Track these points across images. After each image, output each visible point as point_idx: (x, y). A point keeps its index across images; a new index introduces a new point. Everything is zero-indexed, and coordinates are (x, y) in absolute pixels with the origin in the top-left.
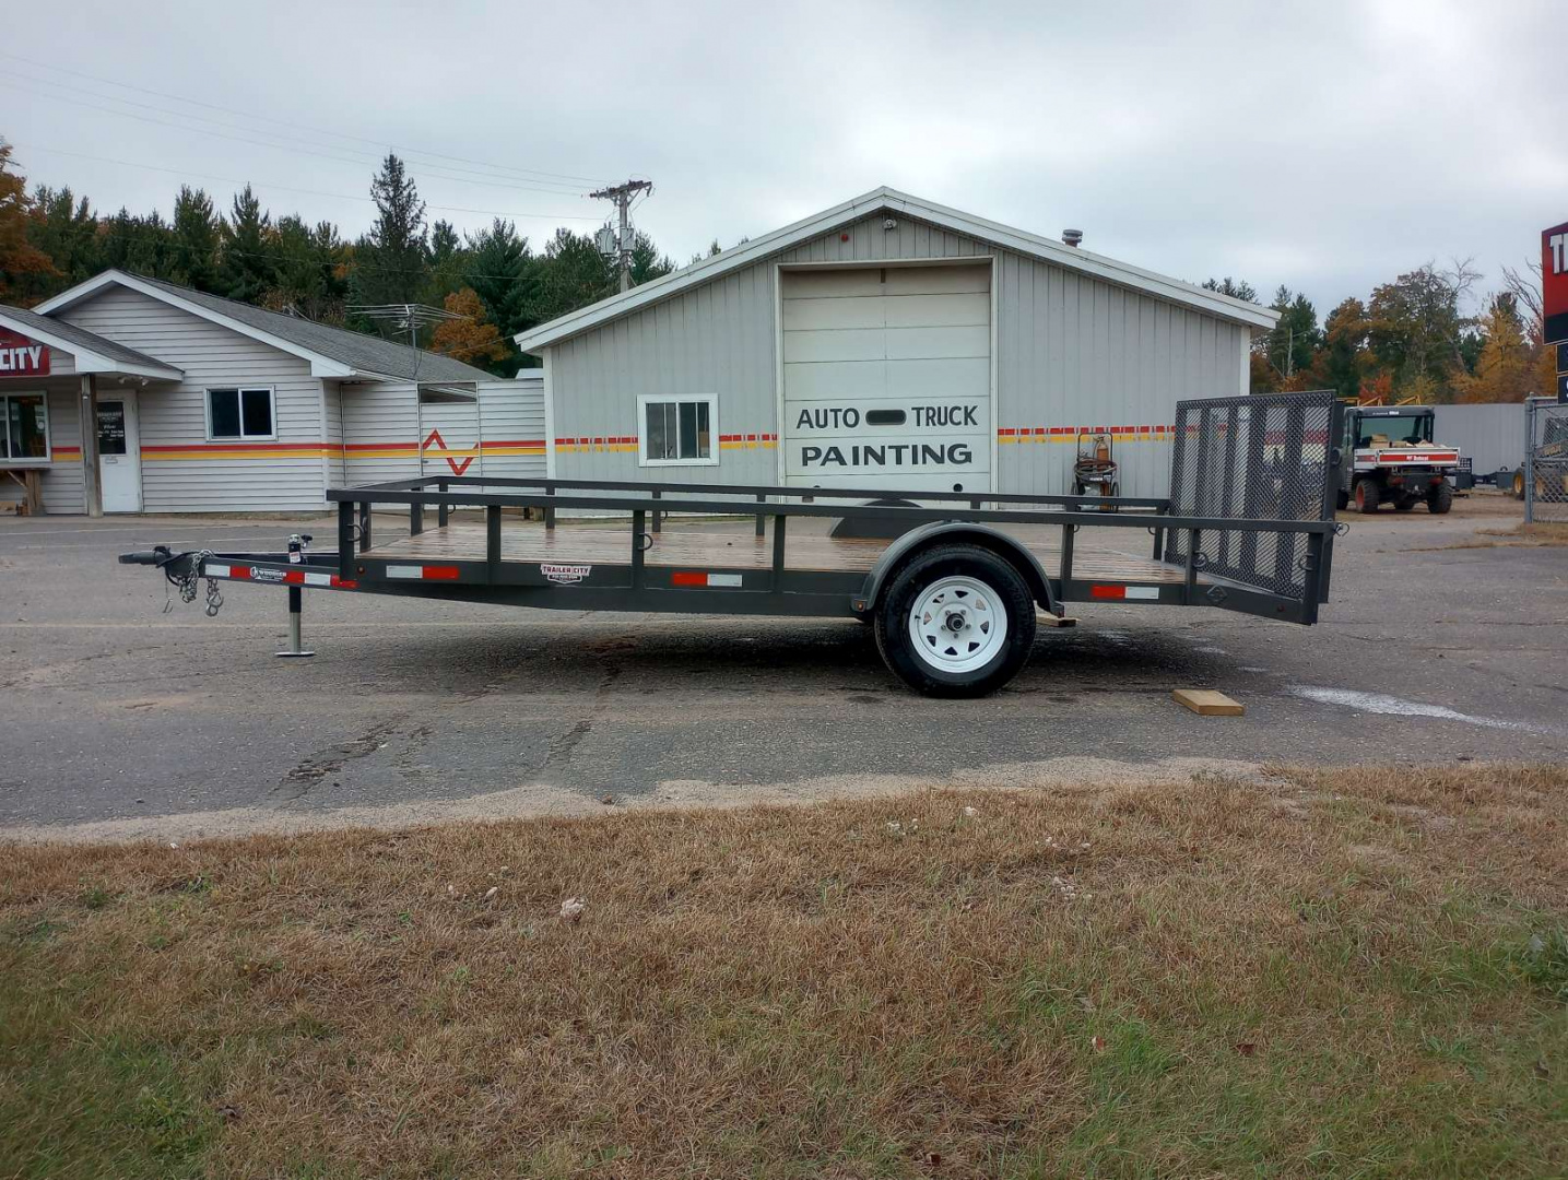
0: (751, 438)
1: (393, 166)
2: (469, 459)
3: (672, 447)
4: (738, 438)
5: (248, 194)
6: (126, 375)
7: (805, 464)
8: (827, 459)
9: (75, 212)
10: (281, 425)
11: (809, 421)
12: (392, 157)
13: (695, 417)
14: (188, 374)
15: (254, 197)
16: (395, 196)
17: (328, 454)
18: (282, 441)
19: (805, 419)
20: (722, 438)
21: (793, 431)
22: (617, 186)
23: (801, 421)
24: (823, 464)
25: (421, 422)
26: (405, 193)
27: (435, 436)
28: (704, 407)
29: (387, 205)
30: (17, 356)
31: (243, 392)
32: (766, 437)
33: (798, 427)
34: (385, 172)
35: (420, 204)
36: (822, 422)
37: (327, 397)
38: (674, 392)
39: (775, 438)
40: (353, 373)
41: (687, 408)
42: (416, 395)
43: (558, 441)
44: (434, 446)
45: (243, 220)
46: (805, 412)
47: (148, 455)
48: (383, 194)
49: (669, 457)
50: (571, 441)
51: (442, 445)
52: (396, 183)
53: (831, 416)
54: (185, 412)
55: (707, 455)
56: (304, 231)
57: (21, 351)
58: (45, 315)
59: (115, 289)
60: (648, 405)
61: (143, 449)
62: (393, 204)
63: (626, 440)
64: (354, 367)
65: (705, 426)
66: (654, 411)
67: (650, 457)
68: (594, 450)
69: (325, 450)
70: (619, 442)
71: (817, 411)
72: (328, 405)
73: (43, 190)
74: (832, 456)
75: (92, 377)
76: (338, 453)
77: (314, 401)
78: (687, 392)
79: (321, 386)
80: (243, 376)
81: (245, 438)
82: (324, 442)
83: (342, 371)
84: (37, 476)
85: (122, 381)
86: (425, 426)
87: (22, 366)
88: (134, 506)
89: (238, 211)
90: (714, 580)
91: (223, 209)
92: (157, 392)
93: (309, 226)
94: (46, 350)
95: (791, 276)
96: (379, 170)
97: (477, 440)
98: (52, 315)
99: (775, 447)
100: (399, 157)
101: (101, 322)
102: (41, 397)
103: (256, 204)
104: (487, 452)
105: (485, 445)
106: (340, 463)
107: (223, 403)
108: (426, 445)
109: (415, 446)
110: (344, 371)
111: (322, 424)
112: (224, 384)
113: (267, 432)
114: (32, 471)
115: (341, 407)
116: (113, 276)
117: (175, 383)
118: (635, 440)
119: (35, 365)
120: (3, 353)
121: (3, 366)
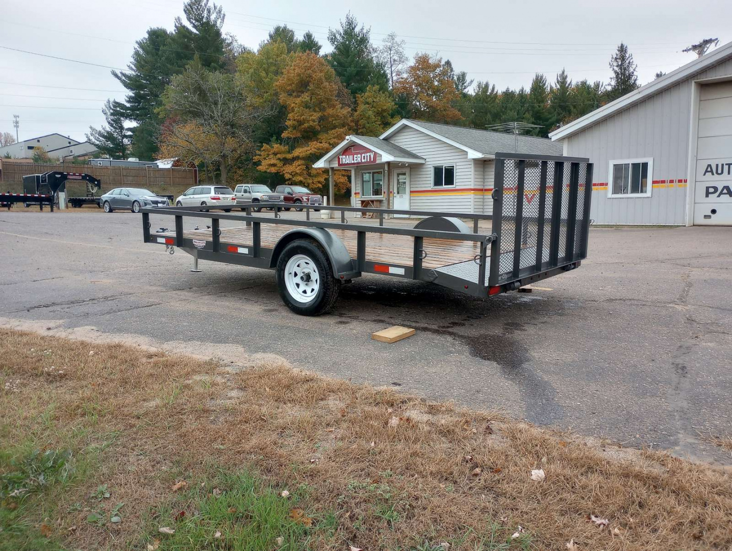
0: (672, 181)
1: (622, 49)
2: (534, 195)
3: (626, 187)
4: (663, 182)
5: (563, 72)
6: (401, 162)
7: (707, 196)
8: (721, 193)
10: (457, 181)
11: (712, 171)
12: (622, 44)
13: (640, 170)
14: (427, 160)
15: (565, 74)
16: (622, 64)
17: (473, 193)
18: (458, 188)
19: (709, 170)
20: (654, 182)
21: (700, 177)
22: (697, 43)
23: (706, 171)
24: (719, 196)
26: (627, 62)
28: (645, 165)
29: (616, 69)
30: (367, 156)
31: (445, 167)
32: (680, 181)
33: (705, 174)
34: (618, 52)
35: (634, 66)
36: (720, 171)
37: (475, 167)
38: (629, 158)
39: (685, 181)
40: (483, 156)
41: (636, 166)
45: (561, 86)
46: (710, 166)
47: (412, 194)
48: (615, 64)
49: (625, 193)
52: (623, 58)
53: (726, 168)
54: (425, 176)
55: (646, 192)
56: (589, 87)
57: (368, 154)
58: (383, 139)
59: (405, 127)
60: (614, 165)
61: (411, 192)
62: (621, 69)
63: (602, 184)
64: (483, 153)
65: (645, 175)
66: (617, 168)
67: (613, 193)
69: (472, 191)
70: (598, 185)
71: (717, 166)
72: (475, 171)
74: (725, 191)
75: (389, 163)
76: (477, 192)
77: (470, 170)
78: (637, 157)
79: (472, 163)
80: (445, 161)
81: (445, 187)
82: (472, 188)
84: (378, 203)
85: (400, 165)
87: (368, 160)
89: (558, 82)
91: (551, 82)
92: (416, 168)
93: (590, 84)
94: (375, 153)
95: (704, 87)
96: (615, 52)
98: (385, 139)
99: (685, 186)
100: (625, 44)
102: (382, 172)
103: (566, 76)
106: (482, 197)
107: (438, 171)
110: (479, 155)
111: (472, 180)
112: (438, 163)
113: (453, 184)
114: (377, 201)
115: (484, 172)
116: (404, 122)
117: (423, 164)
118: (607, 184)
119: (372, 160)
120: (363, 155)
121: (363, 161)
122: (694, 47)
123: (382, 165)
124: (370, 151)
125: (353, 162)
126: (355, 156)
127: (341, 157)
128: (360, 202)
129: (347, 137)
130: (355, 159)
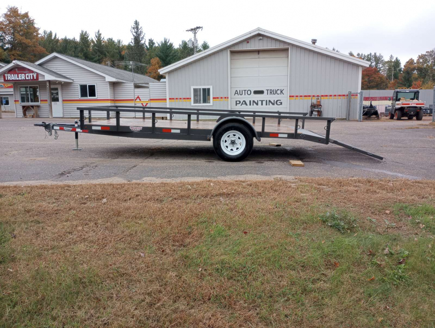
0: (222, 98)
1: (136, 23)
2: (147, 104)
3: (200, 100)
4: (218, 98)
5: (99, 31)
6: (58, 81)
7: (236, 105)
8: (242, 104)
9: (53, 37)
10: (98, 94)
11: (238, 93)
12: (136, 20)
13: (206, 92)
14: (74, 80)
15: (100, 32)
16: (137, 32)
17: (110, 102)
18: (98, 98)
19: (236, 92)
20: (214, 98)
21: (233, 96)
22: (193, 28)
23: (235, 93)
24: (241, 105)
25: (134, 94)
26: (140, 31)
27: (138, 97)
28: (209, 89)
29: (135, 34)
30: (30, 76)
31: (89, 86)
32: (225, 98)
33: (235, 95)
34: (134, 25)
35: (143, 34)
36: (241, 94)
37: (110, 86)
38: (201, 85)
39: (228, 98)
40: (116, 80)
41: (204, 90)
42: (133, 86)
43: (170, 99)
44: (138, 100)
45: (98, 39)
46: (236, 91)
47: (65, 102)
48: (134, 31)
49: (199, 103)
50: (173, 99)
51: (140, 100)
52: (137, 28)
53: (244, 92)
54: (73, 90)
55: (210, 103)
56: (114, 42)
57: (31, 74)
58: (38, 65)
59: (55, 58)
60: (194, 89)
61: (63, 100)
62: (136, 34)
63: (188, 99)
64: (116, 78)
65: (209, 94)
66: (195, 90)
67: (194, 103)
68: (179, 101)
69: (109, 101)
70: (186, 99)
71: (240, 91)
72: (110, 89)
73: (45, 31)
74: (244, 103)
75: (49, 81)
76: (113, 102)
77: (106, 88)
78: (204, 85)
79: (108, 84)
80: (88, 81)
81: (89, 98)
82: (109, 98)
83: (114, 80)
84: (37, 107)
85: (57, 82)
86: (135, 94)
87: (32, 78)
88: (62, 116)
89: (96, 36)
90: (173, 131)
91: (92, 37)
92: (66, 85)
93: (115, 40)
94: (38, 74)
96: (133, 24)
97: (149, 98)
98: (40, 65)
99: (228, 100)
100: (138, 21)
101: (52, 67)
102: (37, 87)
103: (101, 34)
104: (152, 102)
105: (151, 100)
106: (113, 104)
107: (83, 87)
108: (136, 100)
109: (133, 100)
111: (109, 93)
112: (83, 83)
113: (94, 95)
114: (36, 106)
115: (114, 89)
116: (55, 54)
117: (72, 83)
118: (190, 99)
119: (35, 78)
120: (27, 75)
121: (27, 78)
122: (192, 30)
123: (45, 82)
124: (33, 72)
125: (17, 79)
126: (19, 75)
127: (6, 75)
128: (21, 107)
129: (14, 62)
130: (20, 77)
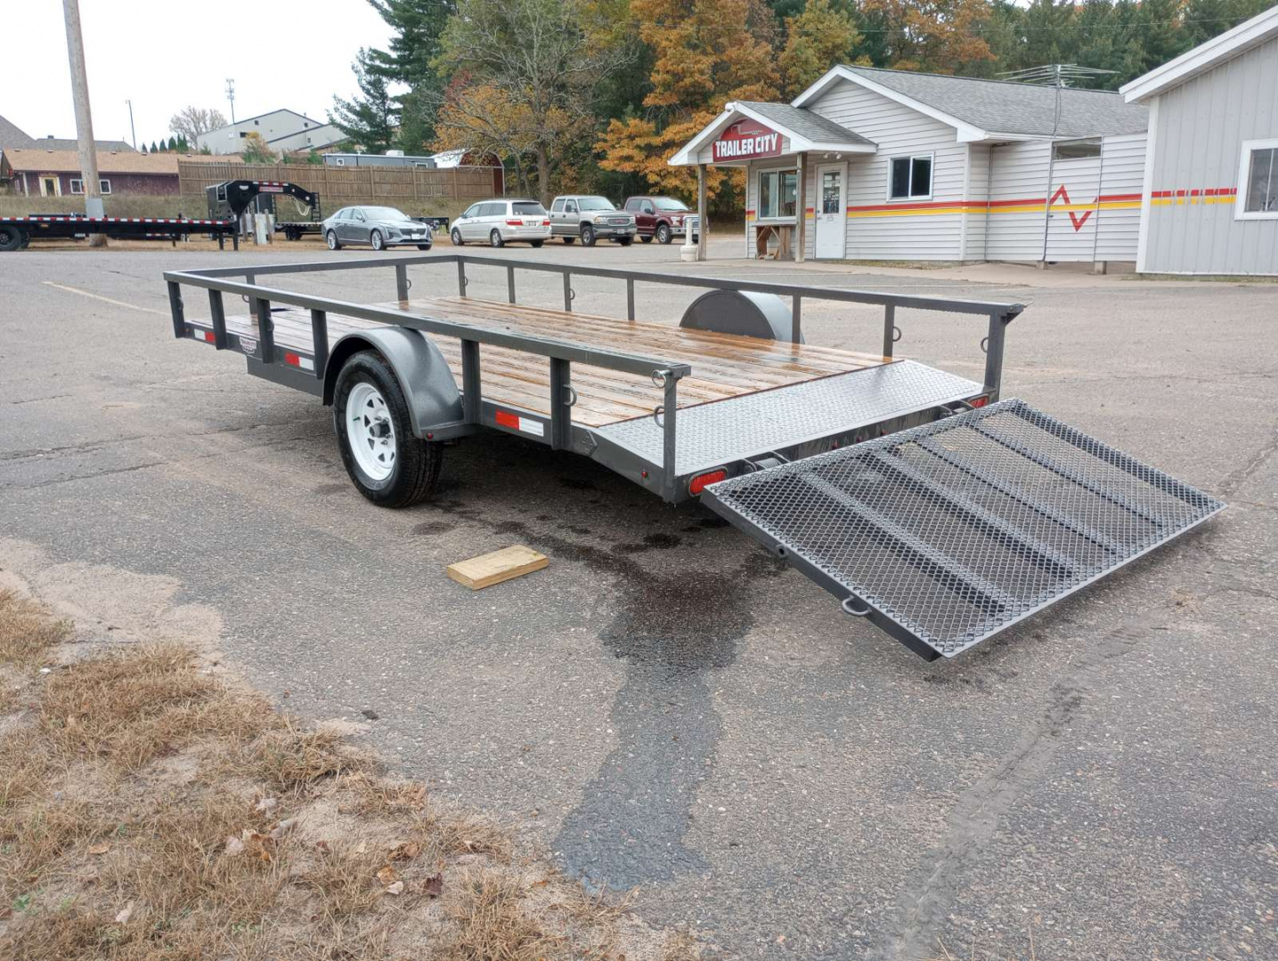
2: (1088, 213)
3: (1274, 197)
10: (936, 186)
14: (881, 146)
17: (967, 211)
18: (936, 200)
25: (1051, 178)
27: (1062, 191)
30: (765, 141)
31: (914, 160)
37: (972, 159)
40: (987, 137)
42: (1049, 153)
43: (1155, 194)
44: (1060, 201)
47: (852, 214)
49: (1270, 210)
50: (1167, 194)
51: (1067, 200)
54: (874, 178)
57: (767, 138)
58: (800, 107)
59: (840, 82)
60: (1253, 151)
61: (851, 209)
63: (1225, 192)
66: (1260, 157)
67: (1248, 209)
68: (1189, 202)
69: (964, 208)
70: (1216, 193)
72: (972, 166)
76: (980, 209)
77: (961, 164)
79: (966, 150)
80: (914, 150)
81: (912, 199)
82: (964, 200)
85: (826, 157)
86: (1054, 182)
87: (767, 149)
88: (840, 256)
92: (859, 163)
94: (780, 137)
97: (1096, 194)
98: (803, 107)
101: (838, 108)
102: (793, 171)
104: (1105, 205)
105: (1101, 198)
106: (984, 218)
107: (900, 166)
108: (1053, 200)
109: (1043, 201)
110: (979, 135)
111: (965, 184)
112: (901, 153)
113: (926, 192)
114: (785, 227)
115: (990, 167)
116: (839, 71)
117: (872, 155)
118: (1234, 192)
119: (774, 148)
120: (758, 139)
121: (758, 150)
123: (792, 157)
125: (739, 153)
126: (744, 141)
127: (718, 144)
128: (755, 229)
129: (729, 106)
130: (743, 147)
